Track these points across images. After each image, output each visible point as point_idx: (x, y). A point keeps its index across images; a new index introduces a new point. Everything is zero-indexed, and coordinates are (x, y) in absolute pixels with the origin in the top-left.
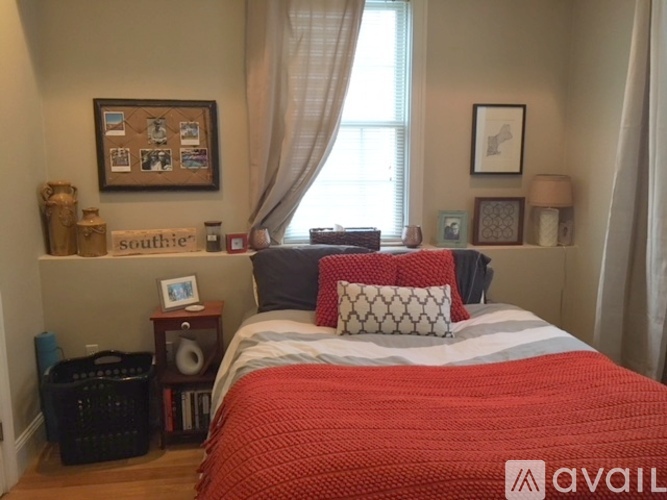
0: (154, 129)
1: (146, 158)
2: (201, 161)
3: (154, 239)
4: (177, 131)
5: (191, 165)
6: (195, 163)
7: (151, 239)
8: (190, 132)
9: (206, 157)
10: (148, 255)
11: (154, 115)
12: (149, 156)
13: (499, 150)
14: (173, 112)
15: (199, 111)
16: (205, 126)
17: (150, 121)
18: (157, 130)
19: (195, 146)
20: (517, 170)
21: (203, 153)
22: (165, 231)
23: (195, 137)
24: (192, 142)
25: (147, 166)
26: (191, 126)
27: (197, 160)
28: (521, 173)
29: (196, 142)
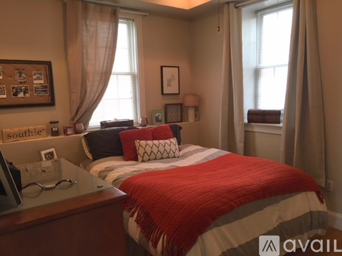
0: (18, 75)
1: (14, 90)
2: (45, 91)
3: (25, 132)
4: (31, 76)
5: (39, 93)
6: (42, 92)
7: (24, 132)
8: (38, 77)
9: (48, 89)
10: (22, 141)
11: (18, 68)
12: (16, 89)
13: (172, 84)
14: (28, 67)
15: (42, 66)
16: (46, 74)
17: (16, 71)
18: (20, 76)
19: (41, 84)
20: (178, 92)
21: (46, 87)
22: (30, 127)
23: (41, 79)
24: (39, 82)
25: (15, 94)
26: (39, 74)
27: (42, 91)
28: (179, 93)
29: (42, 82)
